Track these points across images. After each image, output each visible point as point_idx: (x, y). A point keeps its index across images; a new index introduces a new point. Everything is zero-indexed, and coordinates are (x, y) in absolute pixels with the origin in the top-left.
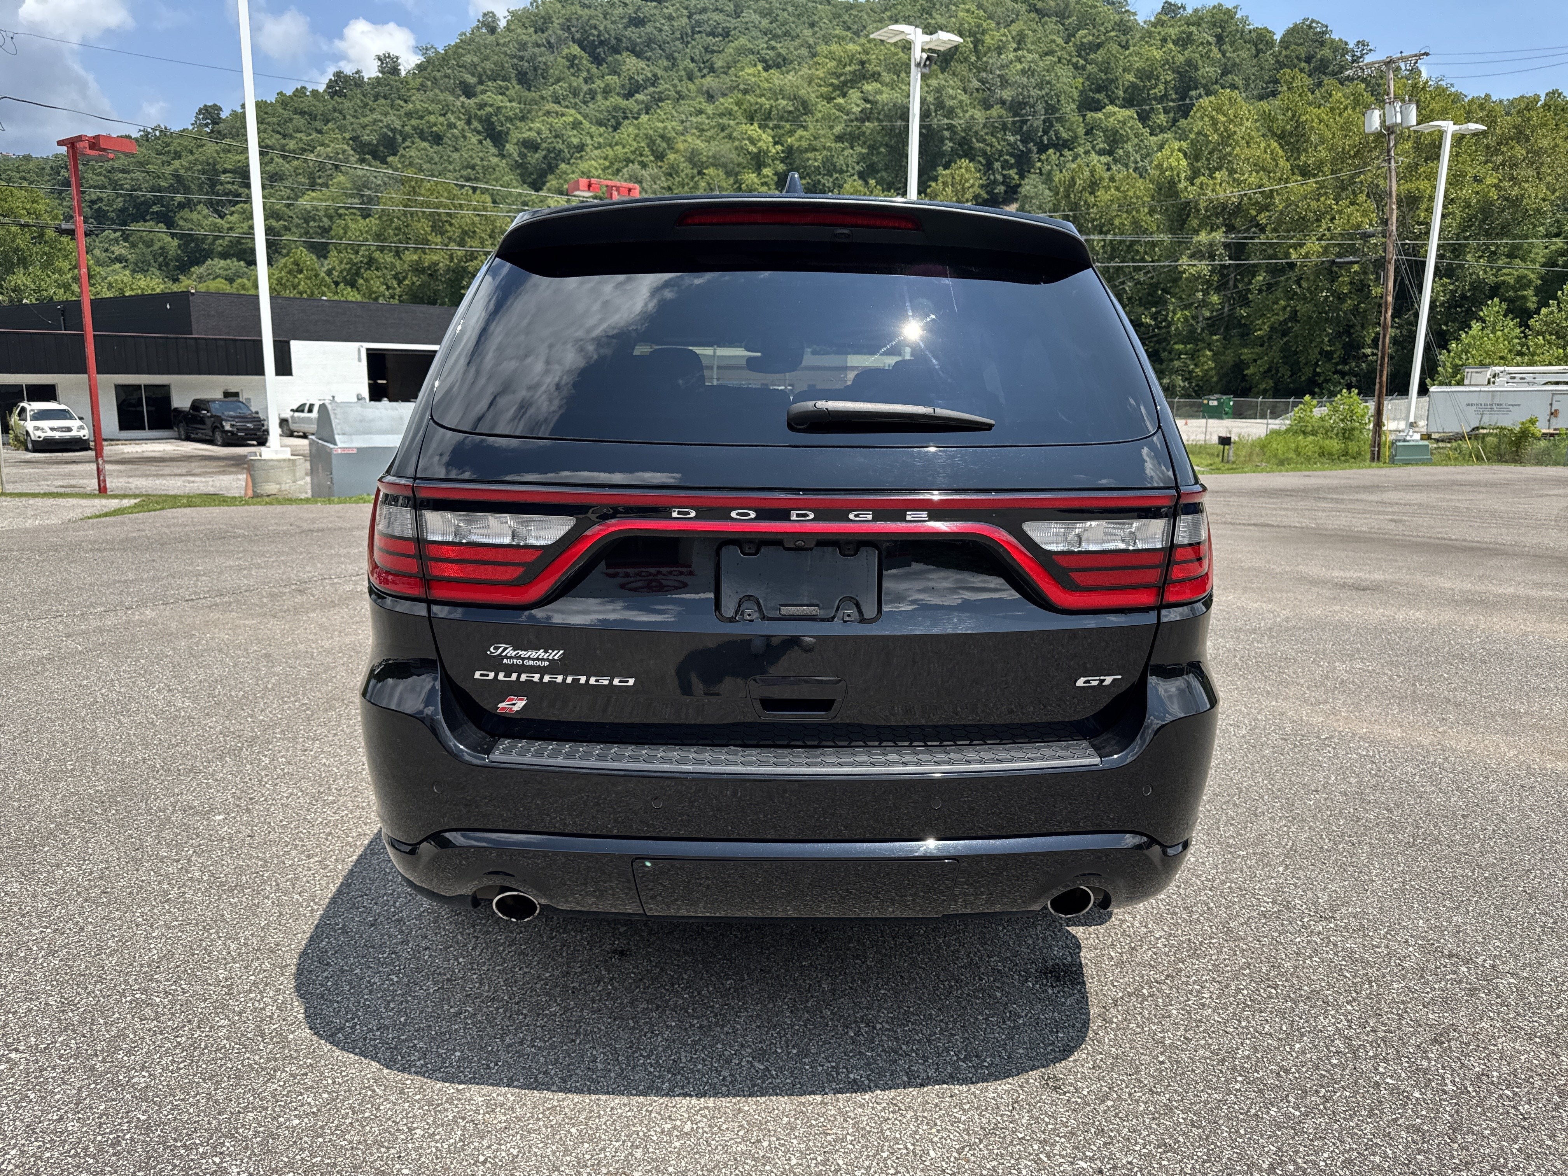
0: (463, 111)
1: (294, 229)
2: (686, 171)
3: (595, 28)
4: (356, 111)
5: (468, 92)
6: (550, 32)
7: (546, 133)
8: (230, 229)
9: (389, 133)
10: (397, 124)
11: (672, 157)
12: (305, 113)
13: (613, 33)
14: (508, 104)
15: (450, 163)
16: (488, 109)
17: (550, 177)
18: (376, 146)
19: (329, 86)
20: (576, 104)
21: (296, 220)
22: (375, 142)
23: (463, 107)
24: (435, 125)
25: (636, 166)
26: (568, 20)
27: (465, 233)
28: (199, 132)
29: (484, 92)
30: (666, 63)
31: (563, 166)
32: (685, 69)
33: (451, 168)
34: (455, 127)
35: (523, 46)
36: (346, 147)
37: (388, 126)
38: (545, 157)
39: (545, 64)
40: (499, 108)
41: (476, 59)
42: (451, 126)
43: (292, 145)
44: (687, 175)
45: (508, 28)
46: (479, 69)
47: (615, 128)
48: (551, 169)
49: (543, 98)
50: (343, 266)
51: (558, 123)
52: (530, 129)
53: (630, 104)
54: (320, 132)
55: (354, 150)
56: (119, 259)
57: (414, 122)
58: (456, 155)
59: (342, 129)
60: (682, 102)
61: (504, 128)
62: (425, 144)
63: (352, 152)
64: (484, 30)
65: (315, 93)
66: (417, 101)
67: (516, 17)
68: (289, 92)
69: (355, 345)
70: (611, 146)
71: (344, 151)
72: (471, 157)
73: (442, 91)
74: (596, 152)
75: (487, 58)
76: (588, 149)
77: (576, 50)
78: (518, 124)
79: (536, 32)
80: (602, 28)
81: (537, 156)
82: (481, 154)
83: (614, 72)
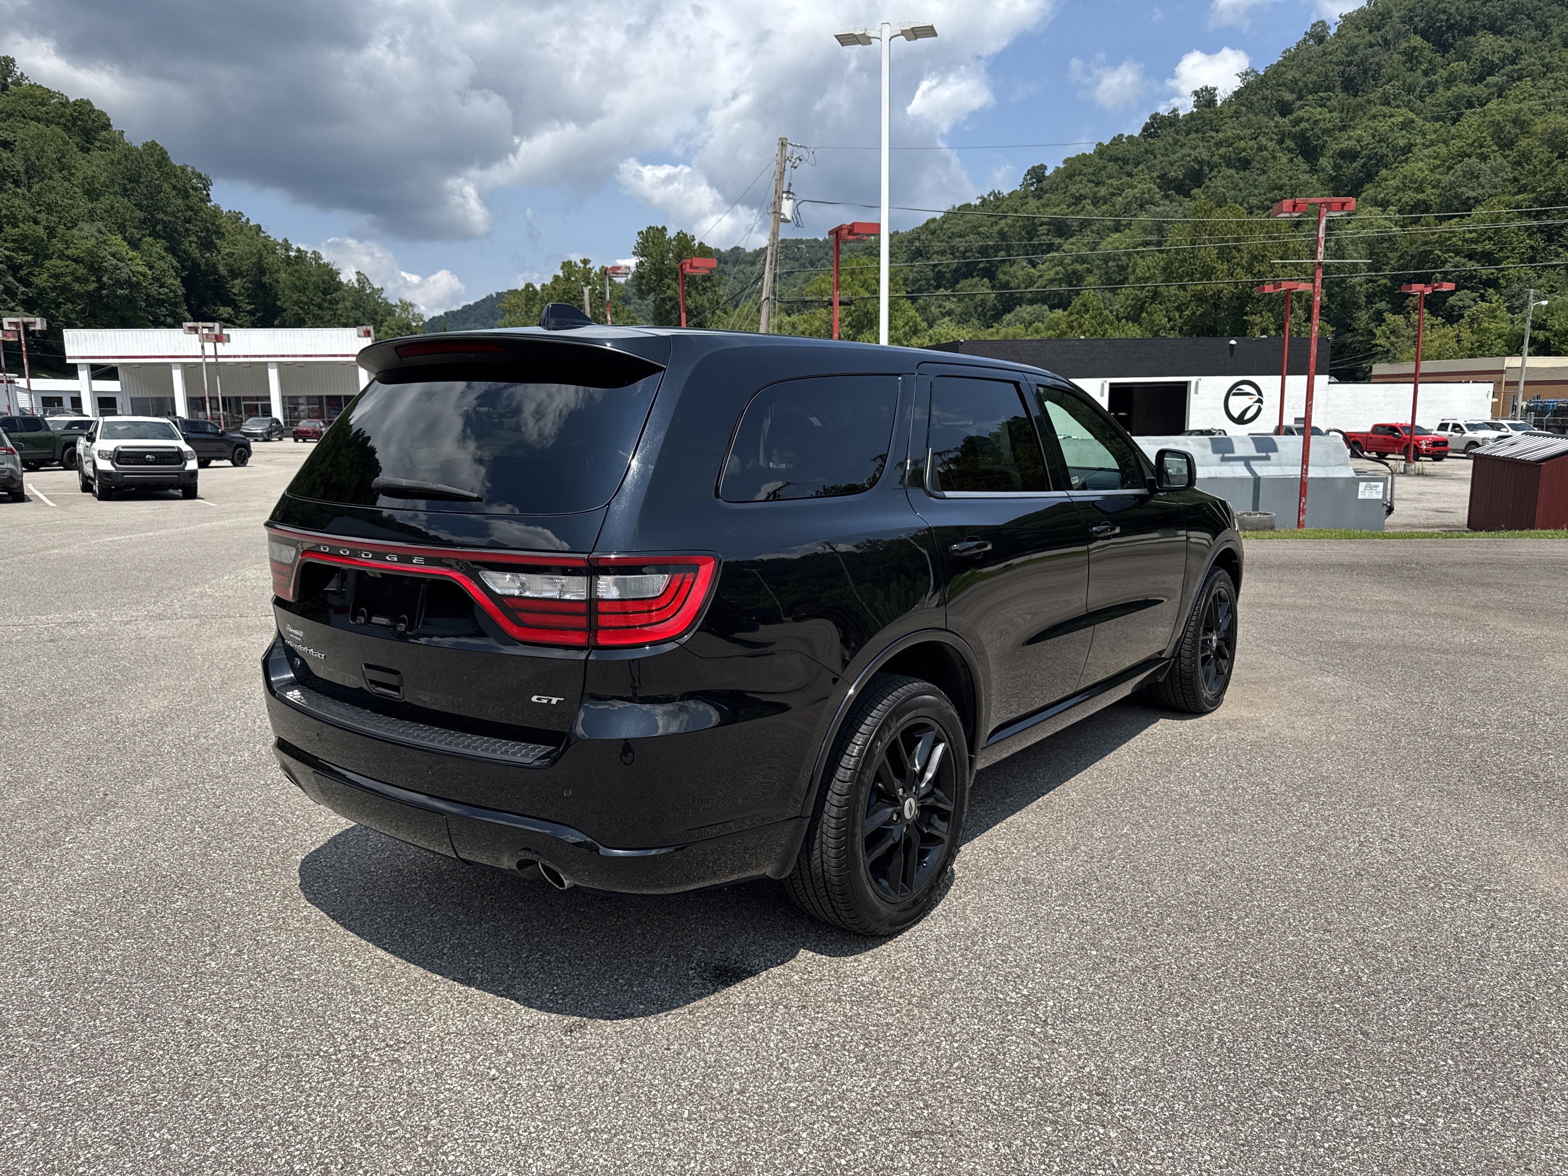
0: (1276, 130)
1: (1095, 271)
2: (1541, 156)
3: (1444, 12)
4: (1166, 149)
5: (1285, 109)
6: (1387, 28)
7: (1367, 139)
8: (1041, 276)
9: (1196, 166)
10: (1205, 155)
11: (1524, 143)
12: (1119, 159)
13: (1466, 13)
14: (1328, 115)
15: (1256, 187)
16: (1304, 125)
17: (1366, 186)
18: (1183, 180)
19: (1145, 129)
20: (1410, 101)
21: (1098, 262)
22: (1181, 177)
23: (1276, 127)
24: (1244, 150)
25: (1474, 159)
26: (1410, 10)
27: (1254, 258)
28: (1026, 190)
29: (1302, 107)
30: (1534, 33)
31: (1384, 172)
32: (1559, 36)
33: (1256, 192)
34: (1266, 149)
35: (1353, 50)
36: (1152, 185)
37: (1195, 160)
38: (1364, 166)
39: (1377, 64)
40: (1316, 122)
41: (1298, 75)
42: (1261, 148)
43: (1103, 191)
44: (1541, 161)
45: (1338, 35)
46: (1300, 83)
47: (1455, 121)
48: (1370, 176)
49: (1369, 102)
50: (1128, 303)
51: (1383, 126)
52: (1350, 138)
53: (1480, 90)
54: (1130, 175)
55: (1160, 188)
56: (949, 313)
57: (1222, 151)
58: (1263, 178)
59: (1150, 169)
60: (1549, 75)
61: (1320, 142)
62: (1233, 171)
63: (1158, 190)
64: (1311, 42)
65: (1130, 138)
66: (1229, 130)
67: (1348, 19)
68: (1106, 142)
69: (1099, 381)
70: (1445, 142)
71: (1150, 190)
72: (1280, 178)
73: (1256, 114)
74: (1426, 152)
75: (1310, 71)
76: (1415, 150)
77: (1417, 41)
78: (1337, 134)
79: (1370, 32)
80: (1453, 11)
81: (1354, 165)
82: (1290, 173)
83: (1465, 57)
